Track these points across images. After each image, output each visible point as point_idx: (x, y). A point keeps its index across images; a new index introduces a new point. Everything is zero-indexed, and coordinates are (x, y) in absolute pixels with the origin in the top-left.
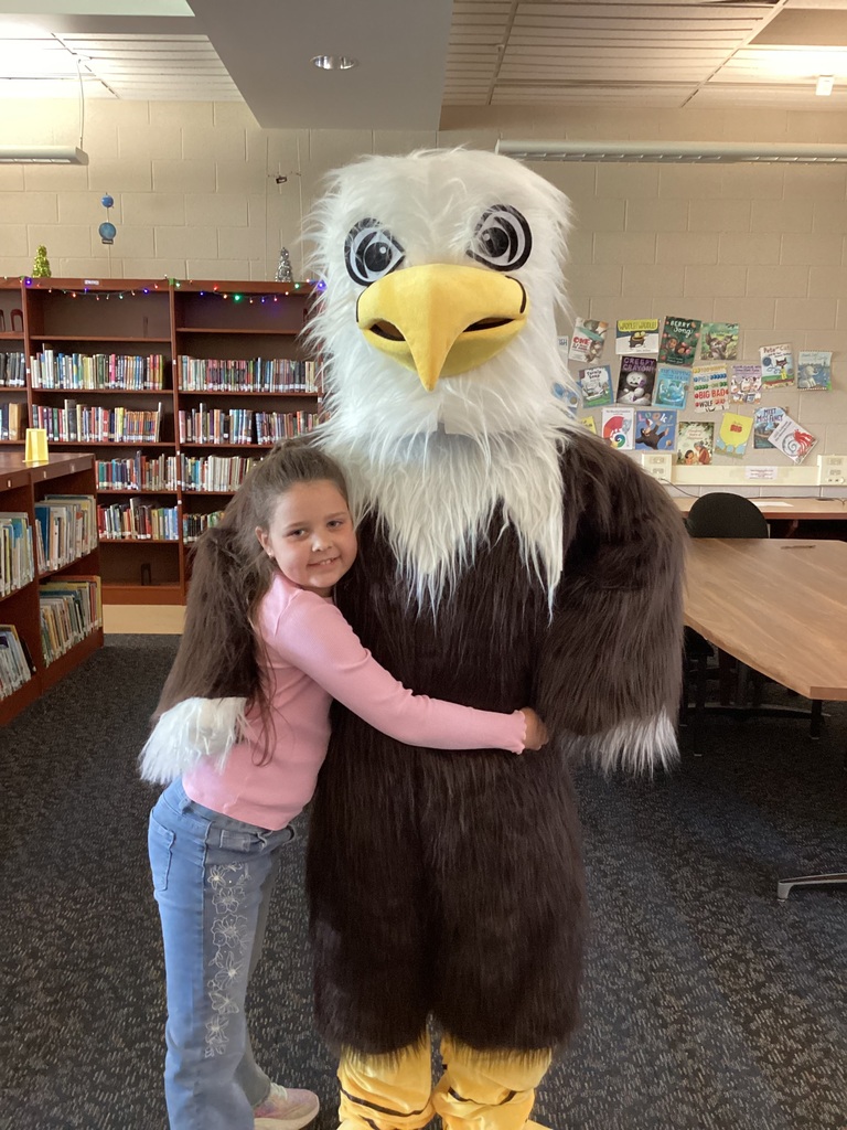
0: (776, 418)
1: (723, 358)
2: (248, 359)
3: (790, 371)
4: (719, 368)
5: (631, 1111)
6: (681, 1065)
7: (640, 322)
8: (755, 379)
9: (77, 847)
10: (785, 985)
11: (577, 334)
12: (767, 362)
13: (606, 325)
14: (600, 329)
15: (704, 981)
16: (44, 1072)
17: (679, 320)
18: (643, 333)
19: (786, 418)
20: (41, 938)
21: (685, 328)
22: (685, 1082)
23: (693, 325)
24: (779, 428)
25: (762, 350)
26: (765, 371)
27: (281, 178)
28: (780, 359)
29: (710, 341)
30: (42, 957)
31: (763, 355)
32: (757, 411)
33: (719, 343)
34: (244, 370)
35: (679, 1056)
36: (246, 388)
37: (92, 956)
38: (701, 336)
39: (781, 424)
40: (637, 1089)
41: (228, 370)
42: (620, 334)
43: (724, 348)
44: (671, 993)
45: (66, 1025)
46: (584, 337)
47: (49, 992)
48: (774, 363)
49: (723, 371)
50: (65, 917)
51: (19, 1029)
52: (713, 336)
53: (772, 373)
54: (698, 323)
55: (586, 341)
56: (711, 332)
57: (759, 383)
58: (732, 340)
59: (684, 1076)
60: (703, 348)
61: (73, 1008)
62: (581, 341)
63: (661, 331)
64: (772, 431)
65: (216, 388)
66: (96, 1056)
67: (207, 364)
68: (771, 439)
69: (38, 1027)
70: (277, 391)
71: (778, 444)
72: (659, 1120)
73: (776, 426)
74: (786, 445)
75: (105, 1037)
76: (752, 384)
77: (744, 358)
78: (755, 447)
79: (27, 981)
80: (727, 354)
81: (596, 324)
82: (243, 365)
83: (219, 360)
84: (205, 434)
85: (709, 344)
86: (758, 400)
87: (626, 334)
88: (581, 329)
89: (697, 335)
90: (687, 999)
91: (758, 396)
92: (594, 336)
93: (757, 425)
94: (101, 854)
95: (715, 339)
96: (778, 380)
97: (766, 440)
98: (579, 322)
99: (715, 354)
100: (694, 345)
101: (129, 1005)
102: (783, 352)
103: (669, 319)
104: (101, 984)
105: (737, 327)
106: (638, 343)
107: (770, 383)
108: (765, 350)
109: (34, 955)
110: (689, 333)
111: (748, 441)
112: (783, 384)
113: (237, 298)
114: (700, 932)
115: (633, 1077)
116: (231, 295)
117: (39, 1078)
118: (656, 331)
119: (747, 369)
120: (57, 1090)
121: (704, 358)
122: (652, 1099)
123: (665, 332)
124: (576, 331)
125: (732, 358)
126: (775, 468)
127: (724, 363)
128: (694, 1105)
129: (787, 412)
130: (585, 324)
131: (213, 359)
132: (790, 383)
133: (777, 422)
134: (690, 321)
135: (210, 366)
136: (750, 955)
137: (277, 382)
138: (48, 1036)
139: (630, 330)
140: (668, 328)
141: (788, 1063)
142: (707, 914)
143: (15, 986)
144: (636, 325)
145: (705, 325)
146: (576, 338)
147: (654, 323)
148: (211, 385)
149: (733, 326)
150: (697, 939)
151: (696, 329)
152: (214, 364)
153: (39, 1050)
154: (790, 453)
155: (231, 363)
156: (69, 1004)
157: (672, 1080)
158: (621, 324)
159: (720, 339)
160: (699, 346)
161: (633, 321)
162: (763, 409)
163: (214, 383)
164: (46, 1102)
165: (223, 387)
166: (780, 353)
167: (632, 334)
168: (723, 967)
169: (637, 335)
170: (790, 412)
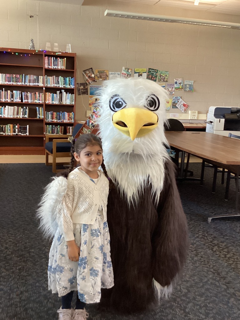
0: (178, 100)
1: (164, 81)
2: (20, 74)
3: (182, 86)
4: (163, 84)
5: (192, 270)
6: (201, 259)
7: (141, 69)
8: (173, 88)
9: (3, 221)
10: (218, 241)
11: (123, 72)
12: (176, 83)
13: (131, 70)
14: (130, 71)
15: (198, 241)
16: (28, 276)
17: (152, 69)
18: (142, 73)
19: (181, 100)
20: (6, 244)
21: (154, 72)
22: (203, 263)
23: (156, 71)
24: (179, 102)
25: (175, 79)
26: (176, 86)
27: (31, 16)
28: (180, 82)
29: (161, 76)
30: (10, 249)
31: (175, 81)
32: (173, 97)
33: (163, 77)
34: (18, 78)
35: (199, 258)
36: (19, 84)
37: (25, 248)
38: (158, 74)
39: (180, 101)
40: (192, 265)
41: (13, 78)
42: (135, 73)
43: (165, 78)
44: (191, 244)
45: (28, 264)
46: (125, 73)
47: (18, 257)
48: (178, 83)
49: (164, 85)
50: (11, 239)
51: (14, 266)
52: (162, 75)
53: (177, 86)
54: (157, 70)
55: (126, 74)
56: (161, 73)
57: (174, 89)
58: (167, 76)
59: (202, 262)
60: (159, 78)
61: (27, 260)
62: (124, 74)
63: (147, 72)
64: (177, 103)
65: (9, 83)
66: (42, 271)
67: (6, 75)
68: (177, 106)
69: (19, 266)
70: (30, 85)
71: (179, 107)
72: (200, 271)
73: (178, 102)
74: (181, 107)
75: (42, 266)
76: (172, 89)
77: (170, 82)
78: (173, 108)
79: (9, 255)
80: (165, 80)
81: (128, 69)
82: (18, 76)
83: (10, 74)
84: (5, 99)
85: (160, 77)
86: (173, 94)
87: (137, 73)
88: (124, 70)
89: (157, 74)
90: (195, 246)
91: (173, 93)
92: (128, 73)
93: (173, 101)
94: (12, 222)
95: (162, 76)
96: (179, 88)
97: (175, 106)
98: (123, 68)
99: (162, 80)
100: (156, 77)
101: (44, 258)
102: (181, 80)
103: (149, 69)
104: (32, 254)
105: (168, 72)
106: (141, 75)
107: (177, 89)
108: (176, 79)
109: (6, 248)
110: (155, 73)
111: (171, 106)
112: (180, 90)
113: (17, 54)
114: (192, 231)
115: (190, 263)
116: (15, 53)
117: (28, 277)
118: (146, 72)
119: (171, 85)
120: (35, 279)
121: (159, 81)
122: (197, 267)
123: (148, 73)
124: (123, 71)
125: (167, 81)
126: (178, 114)
127: (164, 83)
128: (207, 267)
129: (181, 98)
130: (125, 69)
131: (8, 74)
132: (182, 90)
133: (178, 101)
134: (155, 70)
135: (7, 76)
136: (207, 235)
137: (30, 82)
138: (24, 267)
139: (138, 72)
140: (149, 72)
141: (226, 257)
142: (192, 227)
143: (5, 256)
144: (140, 70)
145: (159, 71)
146: (123, 73)
147: (146, 69)
148: (7, 82)
149: (167, 72)
150: (192, 232)
151: (157, 72)
152: (8, 75)
153: (23, 271)
154: (182, 110)
155: (14, 75)
156: (26, 259)
157: (200, 263)
158: (136, 69)
159: (164, 75)
160: (158, 77)
161: (139, 69)
162: (175, 97)
163: (8, 82)
164: (33, 283)
165: (11, 83)
166: (180, 81)
167: (139, 73)
168: (201, 238)
169: (140, 73)
170: (182, 98)
